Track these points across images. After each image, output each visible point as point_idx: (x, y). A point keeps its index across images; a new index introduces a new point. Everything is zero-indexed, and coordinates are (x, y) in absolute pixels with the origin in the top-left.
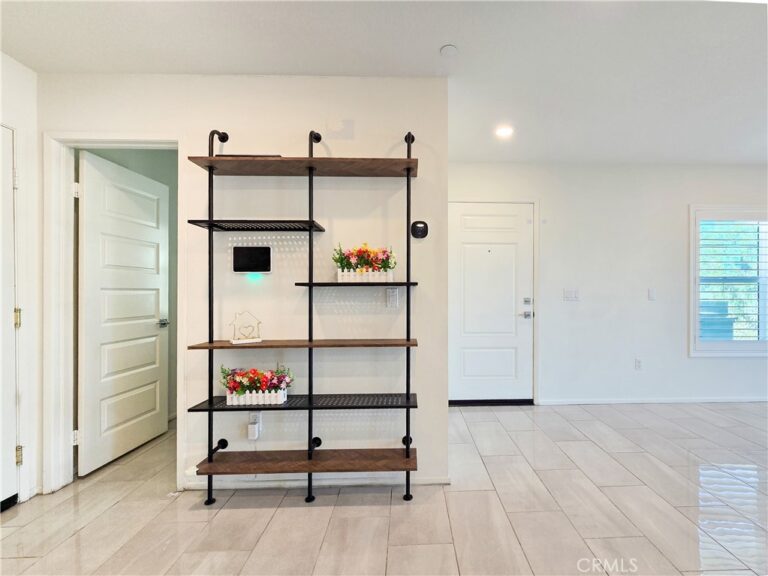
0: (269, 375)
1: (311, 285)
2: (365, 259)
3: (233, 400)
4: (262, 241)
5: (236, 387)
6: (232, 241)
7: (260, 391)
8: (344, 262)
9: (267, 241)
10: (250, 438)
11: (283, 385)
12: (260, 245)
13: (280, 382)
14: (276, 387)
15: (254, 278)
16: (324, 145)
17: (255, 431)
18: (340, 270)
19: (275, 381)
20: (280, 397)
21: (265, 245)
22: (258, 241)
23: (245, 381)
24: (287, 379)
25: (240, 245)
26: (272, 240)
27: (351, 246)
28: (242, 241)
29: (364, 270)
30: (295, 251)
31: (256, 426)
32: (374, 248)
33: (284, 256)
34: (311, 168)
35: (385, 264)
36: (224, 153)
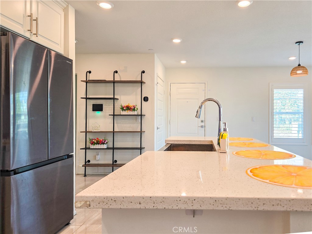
0: (102, 140)
1: (114, 115)
2: (128, 108)
3: (92, 147)
4: (101, 102)
5: (93, 143)
6: (92, 102)
7: (99, 145)
8: (122, 109)
9: (102, 102)
10: (96, 159)
11: (105, 143)
12: (100, 103)
13: (104, 142)
14: (104, 143)
15: (98, 113)
16: (118, 74)
17: (98, 157)
18: (122, 111)
19: (103, 142)
20: (105, 146)
21: (101, 103)
22: (99, 102)
23: (95, 141)
24: (107, 141)
25: (94, 103)
26: (103, 102)
27: (125, 104)
28: (95, 102)
29: (128, 111)
30: (110, 105)
31: (98, 156)
32: (131, 105)
33: (107, 107)
34: (114, 82)
35: (134, 110)
36: (90, 80)
